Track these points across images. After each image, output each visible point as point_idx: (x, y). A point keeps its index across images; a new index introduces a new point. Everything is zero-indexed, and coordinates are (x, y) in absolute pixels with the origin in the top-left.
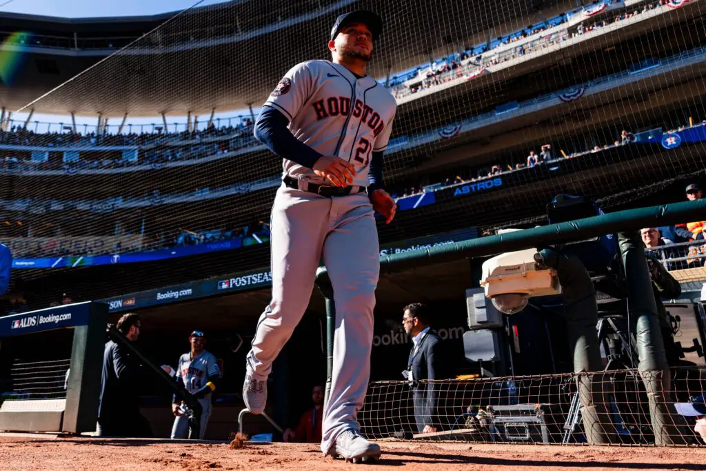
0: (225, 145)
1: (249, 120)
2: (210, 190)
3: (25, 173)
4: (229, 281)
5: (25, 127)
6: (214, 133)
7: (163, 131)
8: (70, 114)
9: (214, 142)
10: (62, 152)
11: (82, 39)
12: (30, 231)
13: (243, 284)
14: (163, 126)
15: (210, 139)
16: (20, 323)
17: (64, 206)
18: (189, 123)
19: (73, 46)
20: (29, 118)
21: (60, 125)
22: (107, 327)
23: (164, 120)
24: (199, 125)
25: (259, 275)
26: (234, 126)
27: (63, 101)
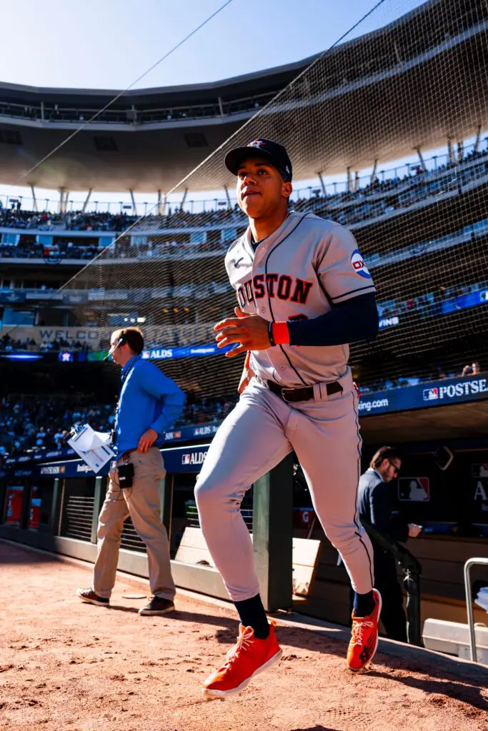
0: (392, 201)
1: (418, 168)
2: (380, 256)
3: (187, 257)
4: (439, 391)
5: (181, 210)
6: (379, 188)
7: (321, 194)
8: (223, 188)
9: (380, 200)
10: (220, 231)
11: (226, 103)
12: (197, 318)
13: (458, 395)
14: (321, 188)
15: (375, 196)
16: (190, 458)
17: (227, 288)
18: (349, 182)
19: (219, 114)
20: (184, 198)
21: (215, 202)
22: (293, 469)
23: (322, 181)
24: (360, 180)
25: (481, 381)
26: (402, 178)
27: (214, 175)
